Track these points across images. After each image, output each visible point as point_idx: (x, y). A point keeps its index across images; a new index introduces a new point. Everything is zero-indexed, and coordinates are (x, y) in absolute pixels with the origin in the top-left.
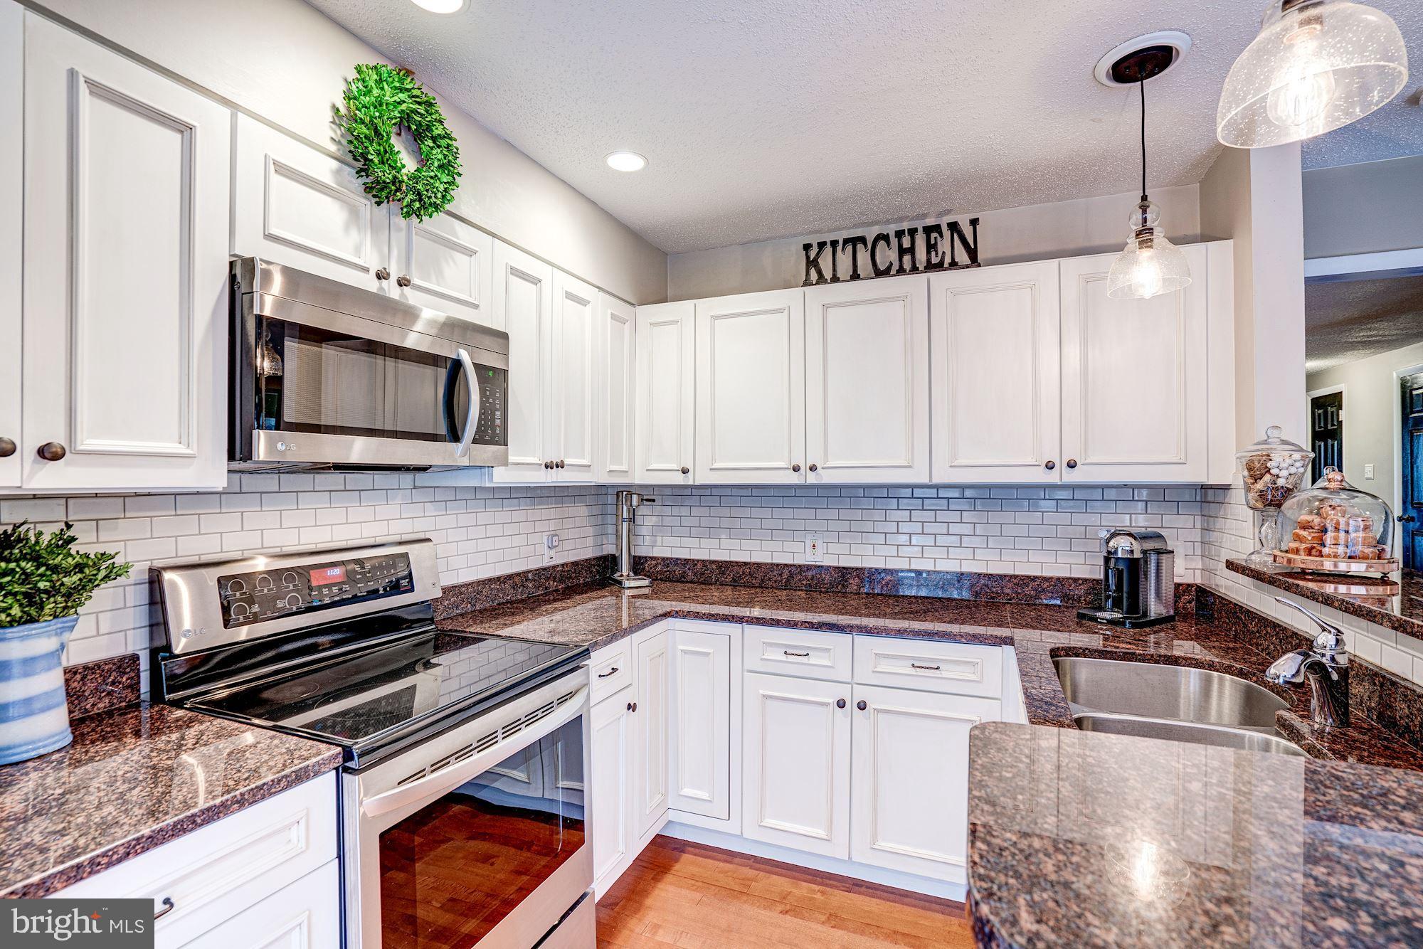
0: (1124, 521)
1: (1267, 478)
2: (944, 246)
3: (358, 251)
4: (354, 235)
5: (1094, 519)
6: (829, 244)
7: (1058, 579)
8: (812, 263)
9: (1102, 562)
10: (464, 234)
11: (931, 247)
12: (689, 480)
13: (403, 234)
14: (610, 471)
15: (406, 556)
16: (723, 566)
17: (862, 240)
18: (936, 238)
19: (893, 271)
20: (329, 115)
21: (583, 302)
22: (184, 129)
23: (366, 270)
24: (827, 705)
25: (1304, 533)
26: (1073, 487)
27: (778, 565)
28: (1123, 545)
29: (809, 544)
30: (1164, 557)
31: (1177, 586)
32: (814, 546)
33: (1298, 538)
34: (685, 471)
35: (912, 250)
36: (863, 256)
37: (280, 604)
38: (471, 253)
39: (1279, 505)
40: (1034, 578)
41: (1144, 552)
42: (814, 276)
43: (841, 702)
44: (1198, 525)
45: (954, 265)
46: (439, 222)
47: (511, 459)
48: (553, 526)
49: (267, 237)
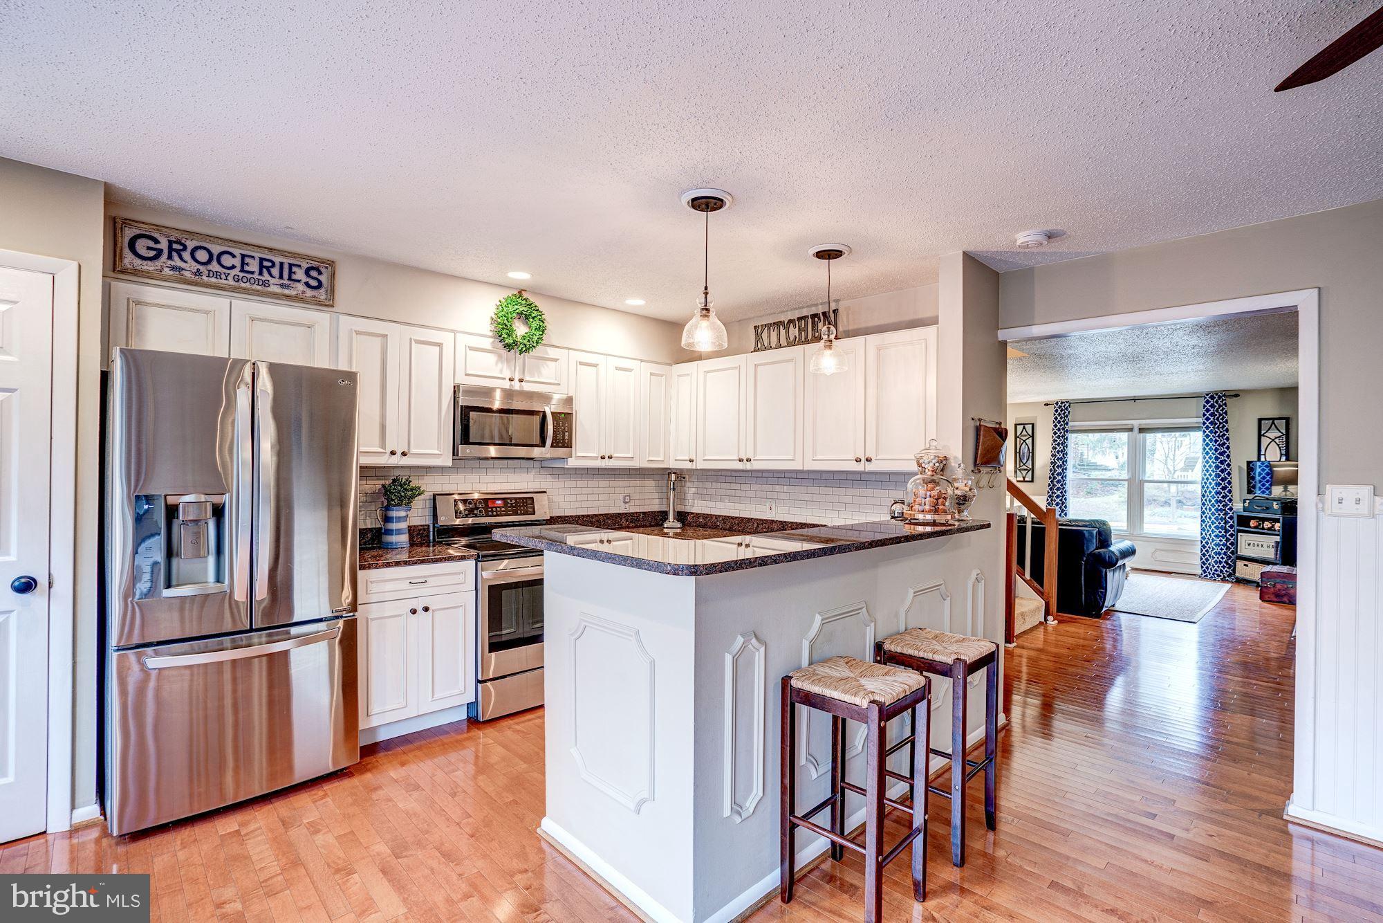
3: (501, 371)
4: (500, 365)
6: (765, 326)
8: (758, 337)
10: (552, 352)
11: (814, 327)
12: (693, 466)
13: (521, 360)
14: (648, 461)
15: (533, 498)
17: (781, 323)
18: (816, 322)
19: (796, 343)
20: (489, 321)
21: (629, 370)
22: (440, 345)
23: (505, 379)
29: (768, 507)
32: (771, 507)
34: (691, 461)
35: (805, 329)
36: (783, 333)
37: (475, 512)
38: (556, 360)
42: (759, 346)
46: (539, 351)
47: (579, 454)
48: (628, 491)
49: (466, 375)
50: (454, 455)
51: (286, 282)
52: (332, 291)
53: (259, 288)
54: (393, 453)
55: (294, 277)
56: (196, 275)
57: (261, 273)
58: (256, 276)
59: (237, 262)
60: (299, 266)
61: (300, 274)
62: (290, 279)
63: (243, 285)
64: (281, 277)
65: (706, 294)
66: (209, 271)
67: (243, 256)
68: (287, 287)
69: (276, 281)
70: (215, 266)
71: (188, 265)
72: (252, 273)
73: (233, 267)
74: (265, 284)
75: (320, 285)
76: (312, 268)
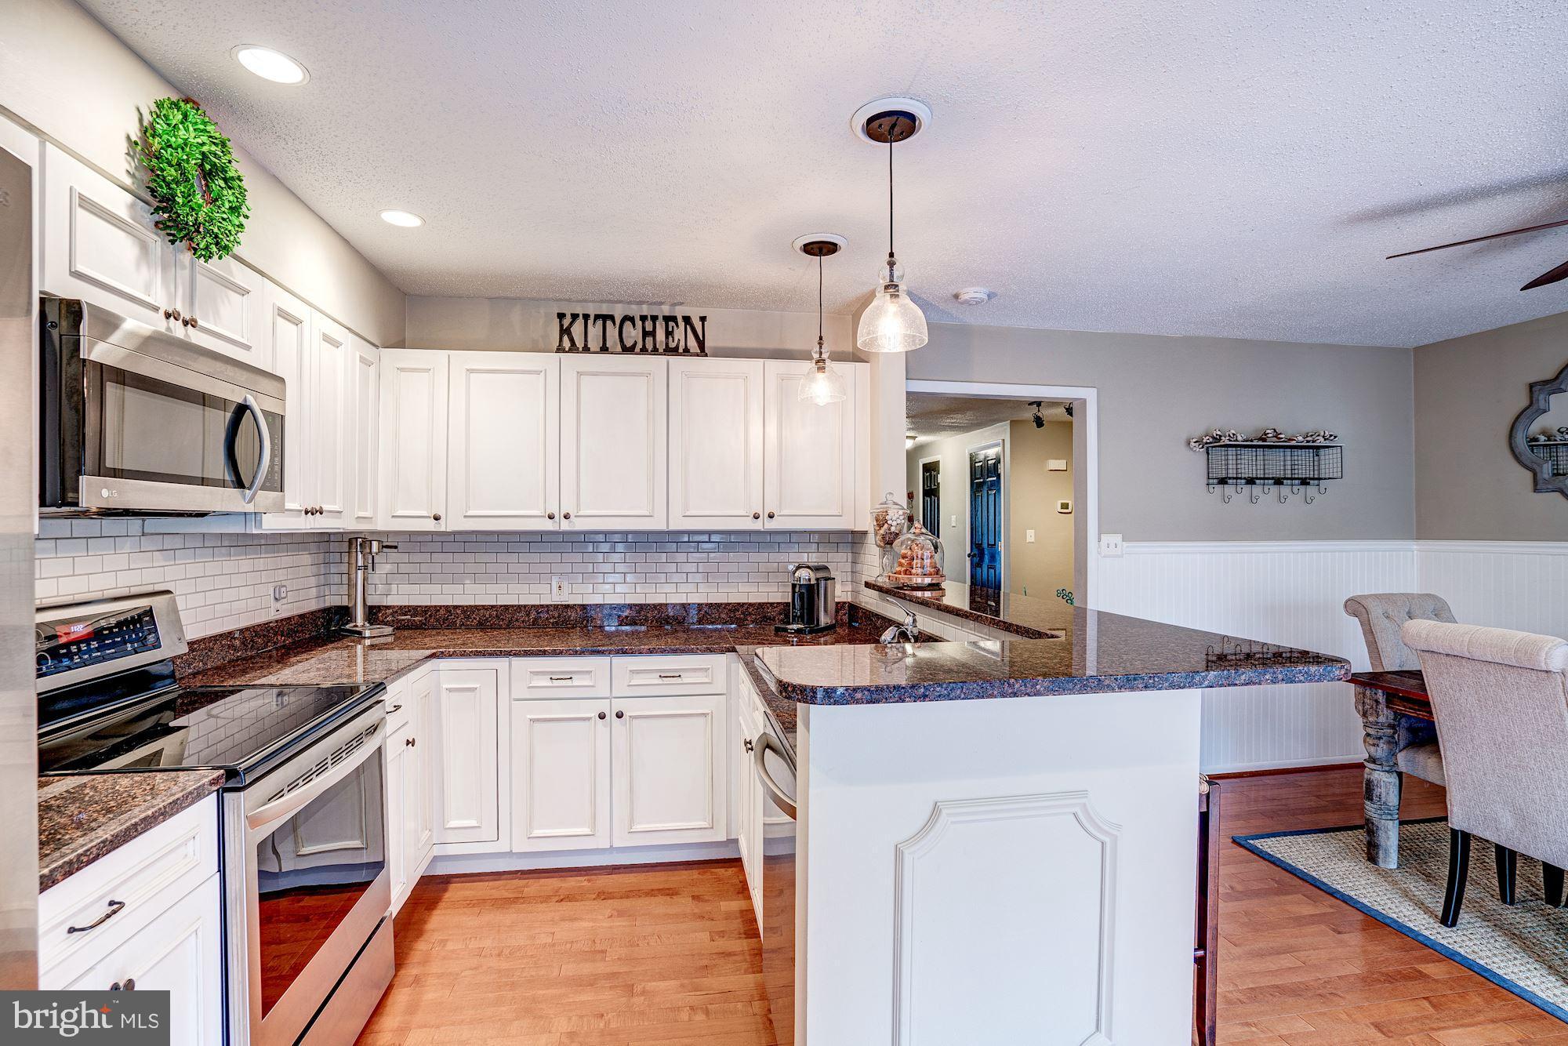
0: (804, 558)
1: (886, 526)
2: (679, 333)
3: (148, 289)
4: (145, 270)
5: (783, 557)
6: (581, 316)
7: (760, 603)
8: (565, 331)
9: (790, 589)
10: (238, 274)
11: (669, 334)
12: (442, 527)
13: (187, 272)
14: (358, 518)
15: (150, 608)
16: (468, 611)
17: (612, 318)
18: (673, 327)
19: (637, 349)
20: (124, 146)
21: (336, 344)
23: (156, 309)
24: (589, 719)
25: (903, 561)
26: (771, 533)
27: (525, 606)
28: (804, 574)
29: (555, 586)
30: (829, 582)
31: (837, 603)
32: (560, 587)
33: (901, 565)
34: (437, 518)
35: (653, 334)
36: (612, 332)
38: (244, 292)
39: (892, 544)
40: (742, 605)
41: (817, 579)
42: (567, 344)
43: (602, 715)
44: (850, 560)
45: (686, 351)
47: (287, 504)
48: (281, 575)
49: (73, 274)
65: (891, 264)
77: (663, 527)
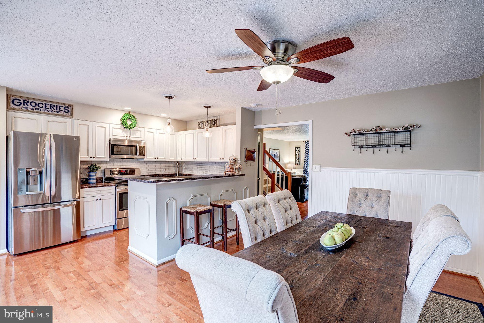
2: (214, 123)
3: (124, 134)
4: (123, 133)
6: (201, 122)
8: (199, 125)
10: (139, 129)
11: (212, 123)
13: (130, 131)
15: (134, 170)
17: (205, 122)
20: (120, 121)
21: (163, 133)
22: (105, 127)
23: (125, 136)
34: (182, 159)
35: (210, 124)
36: (205, 124)
38: (140, 131)
42: (199, 127)
45: (215, 126)
46: (135, 129)
47: (148, 157)
48: (165, 168)
49: (113, 135)
50: (109, 158)
51: (58, 111)
52: (72, 113)
53: (50, 112)
54: (91, 157)
55: (61, 109)
56: (32, 109)
57: (51, 109)
58: (49, 109)
59: (44, 106)
60: (62, 106)
61: (62, 109)
62: (59, 110)
63: (45, 112)
64: (57, 109)
66: (35, 108)
67: (45, 104)
68: (59, 112)
69: (55, 111)
70: (37, 107)
71: (29, 107)
72: (48, 109)
73: (43, 107)
74: (52, 111)
75: (68, 112)
76: (66, 107)
77: (208, 161)
